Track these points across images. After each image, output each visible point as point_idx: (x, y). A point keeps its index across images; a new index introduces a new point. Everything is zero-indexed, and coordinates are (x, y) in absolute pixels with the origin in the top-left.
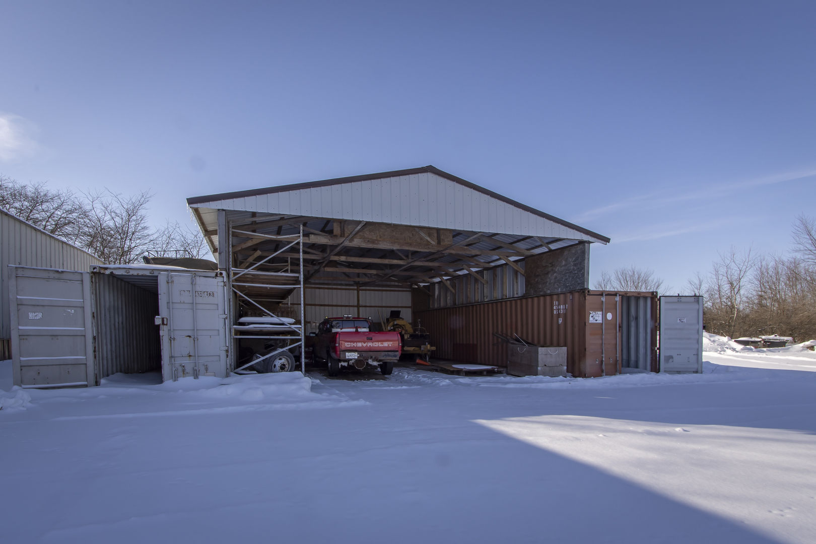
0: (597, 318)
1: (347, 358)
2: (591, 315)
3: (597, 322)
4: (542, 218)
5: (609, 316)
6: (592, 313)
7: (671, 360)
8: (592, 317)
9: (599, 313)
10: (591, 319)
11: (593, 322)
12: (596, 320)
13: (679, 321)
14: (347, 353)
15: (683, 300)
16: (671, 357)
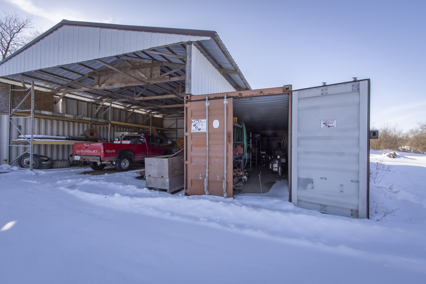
0: (200, 127)
1: (75, 159)
2: (193, 124)
3: (201, 131)
4: (141, 32)
5: (216, 124)
6: (194, 122)
7: (309, 186)
8: (195, 125)
9: (202, 121)
10: (193, 128)
11: (195, 131)
12: (199, 129)
13: (323, 125)
14: (75, 156)
15: (330, 90)
16: (310, 181)
